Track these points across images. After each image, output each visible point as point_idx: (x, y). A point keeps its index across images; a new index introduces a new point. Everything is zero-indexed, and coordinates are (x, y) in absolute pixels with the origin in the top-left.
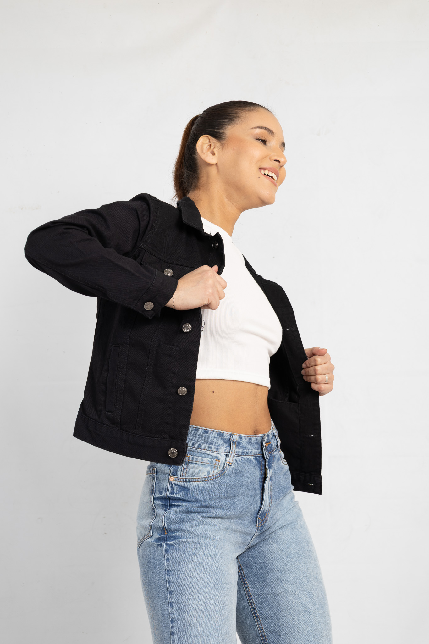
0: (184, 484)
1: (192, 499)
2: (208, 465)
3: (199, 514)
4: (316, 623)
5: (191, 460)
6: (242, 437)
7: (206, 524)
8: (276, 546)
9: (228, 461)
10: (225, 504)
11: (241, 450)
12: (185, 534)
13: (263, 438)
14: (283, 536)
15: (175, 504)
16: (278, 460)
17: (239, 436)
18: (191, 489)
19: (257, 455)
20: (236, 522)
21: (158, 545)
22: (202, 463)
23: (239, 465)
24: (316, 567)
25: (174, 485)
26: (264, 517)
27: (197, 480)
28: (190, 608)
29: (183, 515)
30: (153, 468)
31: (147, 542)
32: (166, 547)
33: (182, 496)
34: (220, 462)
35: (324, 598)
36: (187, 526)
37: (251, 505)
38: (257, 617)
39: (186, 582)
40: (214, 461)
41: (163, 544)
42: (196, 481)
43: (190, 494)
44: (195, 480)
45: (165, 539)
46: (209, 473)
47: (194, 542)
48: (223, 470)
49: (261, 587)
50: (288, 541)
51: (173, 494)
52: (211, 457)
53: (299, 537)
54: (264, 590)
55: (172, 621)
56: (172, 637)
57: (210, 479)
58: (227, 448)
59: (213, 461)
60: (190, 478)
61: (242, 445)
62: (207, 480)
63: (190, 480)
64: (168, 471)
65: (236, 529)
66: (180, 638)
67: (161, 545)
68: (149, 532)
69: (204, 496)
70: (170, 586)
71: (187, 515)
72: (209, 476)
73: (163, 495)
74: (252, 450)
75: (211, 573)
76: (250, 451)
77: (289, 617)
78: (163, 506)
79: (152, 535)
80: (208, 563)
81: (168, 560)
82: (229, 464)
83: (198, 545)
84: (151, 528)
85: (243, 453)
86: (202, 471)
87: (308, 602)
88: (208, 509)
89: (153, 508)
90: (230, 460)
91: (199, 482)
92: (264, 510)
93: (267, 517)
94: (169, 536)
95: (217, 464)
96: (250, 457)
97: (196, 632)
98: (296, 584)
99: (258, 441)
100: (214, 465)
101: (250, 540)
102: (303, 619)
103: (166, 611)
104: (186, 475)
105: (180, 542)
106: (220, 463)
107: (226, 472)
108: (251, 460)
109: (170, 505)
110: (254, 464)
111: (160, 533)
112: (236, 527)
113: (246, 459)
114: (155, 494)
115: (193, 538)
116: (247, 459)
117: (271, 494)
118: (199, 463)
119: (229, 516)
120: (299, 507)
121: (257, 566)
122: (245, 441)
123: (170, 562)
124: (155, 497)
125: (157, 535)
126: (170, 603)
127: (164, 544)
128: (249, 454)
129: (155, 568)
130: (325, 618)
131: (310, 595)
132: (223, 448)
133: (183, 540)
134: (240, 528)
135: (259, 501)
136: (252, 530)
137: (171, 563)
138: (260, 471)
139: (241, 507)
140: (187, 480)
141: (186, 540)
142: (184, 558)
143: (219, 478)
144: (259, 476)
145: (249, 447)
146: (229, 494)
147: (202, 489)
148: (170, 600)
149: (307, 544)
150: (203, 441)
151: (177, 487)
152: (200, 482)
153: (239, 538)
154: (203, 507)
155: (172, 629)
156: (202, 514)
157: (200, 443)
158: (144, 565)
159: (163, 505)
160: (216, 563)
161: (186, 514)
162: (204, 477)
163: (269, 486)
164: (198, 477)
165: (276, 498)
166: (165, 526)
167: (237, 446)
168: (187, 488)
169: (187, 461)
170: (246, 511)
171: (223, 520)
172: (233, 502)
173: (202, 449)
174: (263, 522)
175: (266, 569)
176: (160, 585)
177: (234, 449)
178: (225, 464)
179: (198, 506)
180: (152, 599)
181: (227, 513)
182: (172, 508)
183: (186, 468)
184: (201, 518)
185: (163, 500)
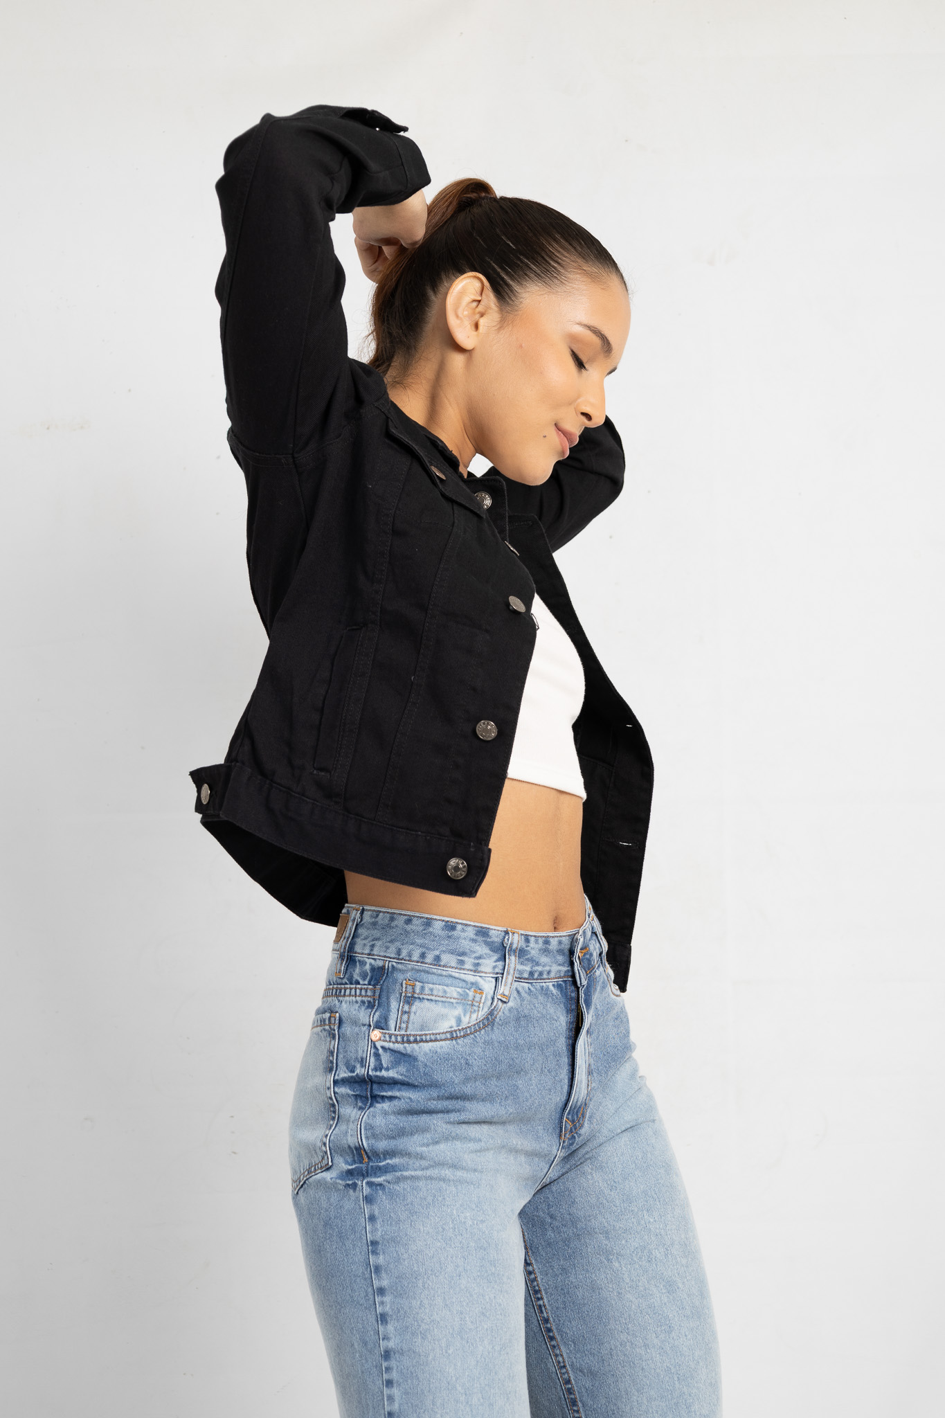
0: (405, 1048)
1: (423, 1082)
2: (457, 1003)
3: (440, 1115)
4: (685, 1349)
5: (417, 991)
6: (530, 937)
7: (457, 1138)
8: (597, 1176)
9: (501, 992)
10: (496, 1090)
11: (528, 968)
12: (411, 1162)
13: (573, 940)
14: (615, 1154)
15: (384, 1094)
16: (604, 987)
17: (523, 937)
18: (421, 1058)
19: (560, 977)
20: (518, 1131)
21: (348, 1185)
22: (444, 999)
23: (523, 1000)
24: (685, 1223)
25: (381, 1051)
26: (577, 1116)
27: (433, 1037)
28: (427, 1327)
29: (404, 1118)
30: (332, 1012)
31: (319, 1181)
32: (367, 1190)
33: (401, 1075)
34: (484, 996)
35: (703, 1293)
36: (414, 1144)
37: (550, 1090)
38: (552, 1338)
39: (415, 1268)
40: (471, 993)
41: (360, 1183)
42: (431, 1041)
43: (417, 1070)
44: (428, 1037)
45: (363, 1174)
46: (459, 1021)
47: (431, 1178)
48: (491, 1013)
49: (563, 1269)
50: (624, 1165)
51: (381, 1070)
52: (464, 985)
53: (649, 1155)
54: (569, 1277)
55: (387, 1355)
56: (386, 1391)
57: (462, 1034)
58: (498, 963)
59: (467, 994)
60: (418, 1033)
61: (529, 956)
62: (457, 1037)
63: (418, 1038)
64: (368, 1018)
65: (519, 1146)
66: (406, 1393)
67: (354, 1186)
68: (323, 1158)
69: (451, 1074)
70: (379, 1278)
71: (414, 1119)
72: (460, 1028)
73: (355, 1073)
74: (550, 966)
75: (472, 1244)
76: (547, 968)
77: (623, 1337)
78: (356, 1099)
79: (330, 1164)
80: (465, 1222)
81: (372, 1218)
82: (502, 999)
83: (441, 1183)
84: (328, 1148)
85: (531, 973)
86: (443, 1017)
87: (665, 1304)
88: (459, 1104)
89: (332, 1102)
90: (504, 989)
91: (437, 1043)
92: (577, 1102)
93: (583, 1115)
94: (372, 1166)
95: (477, 999)
96: (547, 984)
97: (442, 1379)
98: (640, 1263)
99: (563, 946)
100: (470, 1003)
101: (546, 1170)
102: (656, 1341)
103: (372, 1333)
104: (407, 1027)
105: (398, 1178)
106: (483, 998)
107: (496, 1017)
108: (548, 988)
109: (371, 1097)
110: (554, 997)
111: (349, 1160)
112: (520, 1143)
113: (538, 986)
114: (336, 1071)
115: (427, 1168)
116: (540, 987)
117: (589, 1065)
118: (437, 998)
119: (504, 1118)
120: (649, 1090)
121: (556, 1223)
122: (537, 946)
123: (379, 1222)
124: (336, 1078)
125: (343, 1165)
126: (381, 1315)
127: (362, 1184)
128: (545, 976)
129: (341, 1236)
130: (703, 1338)
131: (670, 1287)
132: (490, 963)
133: (405, 1173)
134: (527, 1144)
135: (566, 1081)
136: (551, 1146)
137: (379, 1226)
138: (567, 1012)
139: (531, 1096)
140: (412, 1039)
141: (413, 1173)
142: (410, 1212)
143: (483, 1031)
144: (564, 1024)
145: (544, 959)
146: (504, 1067)
147: (446, 1058)
148: (379, 1310)
149: (666, 1171)
150: (444, 949)
151: (388, 1054)
152: (441, 1042)
153: (523, 1167)
154: (448, 1098)
155: (386, 1373)
156: (446, 1116)
157: (437, 953)
158: (315, 1231)
159: (356, 1096)
160: (482, 1221)
161: (410, 1118)
162: (449, 1030)
163: (586, 1046)
164: (434, 1032)
165: (599, 1073)
166: (362, 1144)
167: (519, 957)
168: (410, 1056)
169: (410, 995)
170: (540, 1105)
171: (493, 1128)
172: (515, 1085)
173: (443, 966)
174: (575, 1129)
175: (575, 1230)
176: (355, 1276)
177: (512, 966)
178: (493, 999)
179: (438, 1096)
180: (336, 1307)
181: (502, 1111)
182: (378, 1102)
183: (407, 1010)
184: (444, 1126)
185: (356, 1085)
